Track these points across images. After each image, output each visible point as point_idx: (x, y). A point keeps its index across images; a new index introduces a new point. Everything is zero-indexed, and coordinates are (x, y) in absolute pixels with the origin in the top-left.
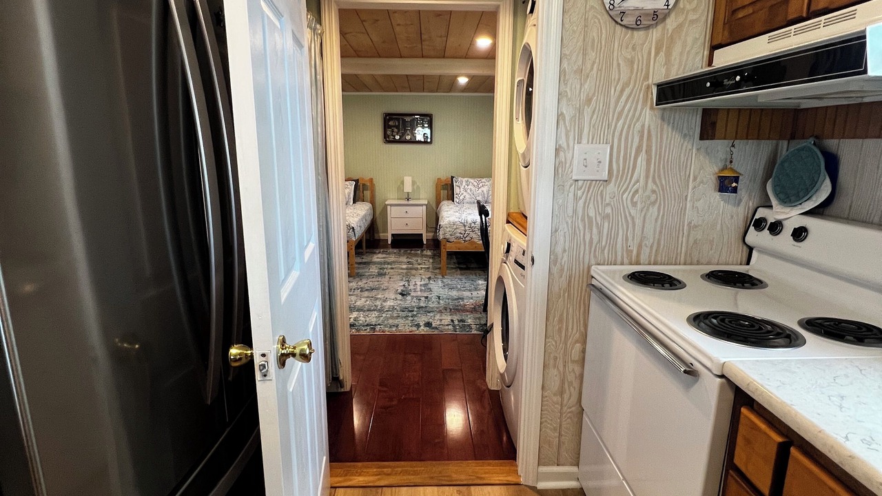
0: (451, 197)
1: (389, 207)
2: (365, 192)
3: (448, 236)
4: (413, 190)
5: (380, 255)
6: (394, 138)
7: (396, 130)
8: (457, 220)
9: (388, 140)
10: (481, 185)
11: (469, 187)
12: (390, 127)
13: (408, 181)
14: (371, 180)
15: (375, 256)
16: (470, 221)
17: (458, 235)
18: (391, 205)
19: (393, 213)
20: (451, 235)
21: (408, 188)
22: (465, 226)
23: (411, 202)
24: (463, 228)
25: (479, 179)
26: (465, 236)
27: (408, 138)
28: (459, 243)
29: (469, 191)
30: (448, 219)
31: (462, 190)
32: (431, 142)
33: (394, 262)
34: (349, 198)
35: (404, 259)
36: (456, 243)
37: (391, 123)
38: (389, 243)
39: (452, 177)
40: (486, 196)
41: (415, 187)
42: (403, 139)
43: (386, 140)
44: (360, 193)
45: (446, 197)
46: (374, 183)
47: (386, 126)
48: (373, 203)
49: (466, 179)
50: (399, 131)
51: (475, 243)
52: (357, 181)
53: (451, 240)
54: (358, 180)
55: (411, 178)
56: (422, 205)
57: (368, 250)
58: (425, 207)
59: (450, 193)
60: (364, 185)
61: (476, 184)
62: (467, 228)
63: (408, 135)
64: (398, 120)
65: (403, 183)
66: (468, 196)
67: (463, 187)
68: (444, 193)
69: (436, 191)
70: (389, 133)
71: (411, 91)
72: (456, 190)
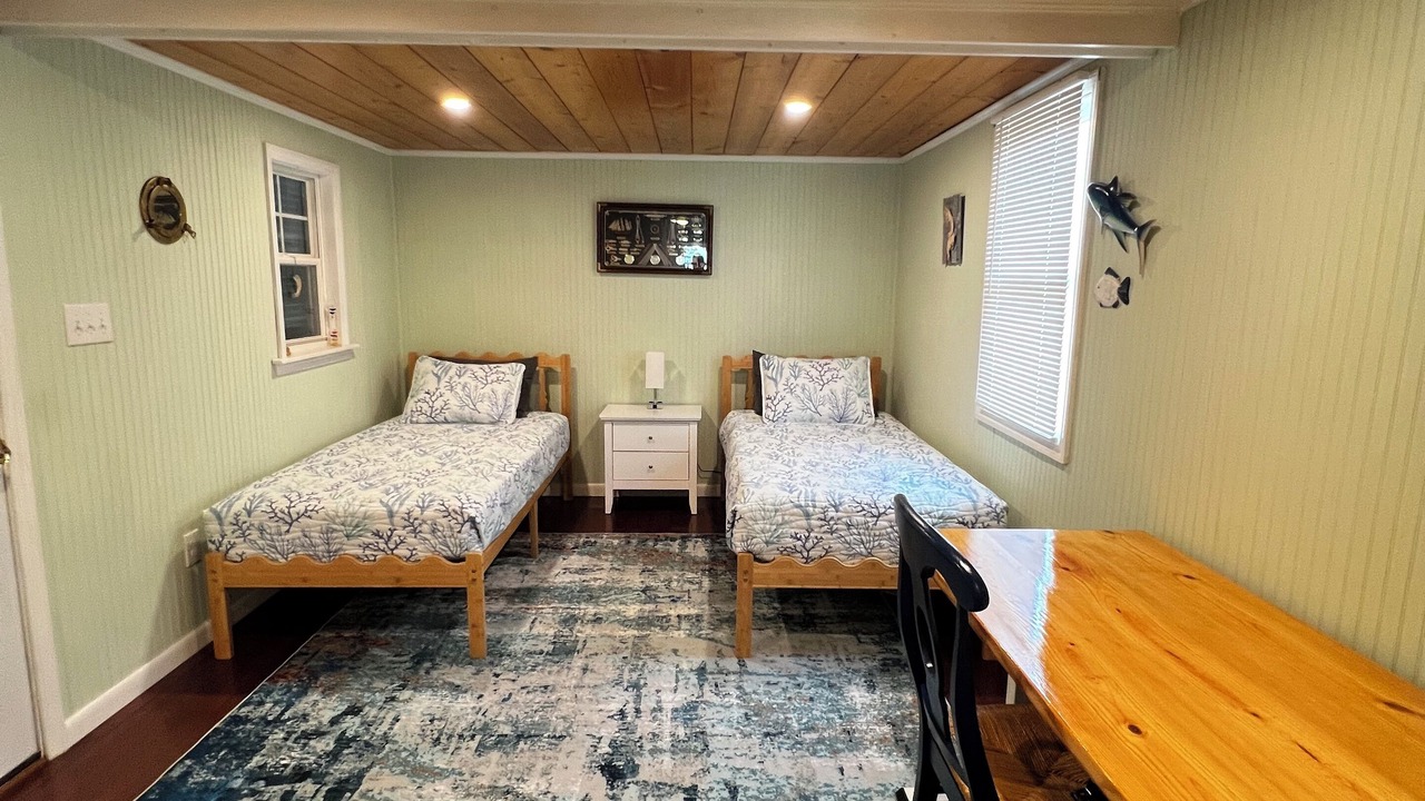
0: (755, 403)
1: (607, 427)
2: (551, 387)
3: (758, 545)
4: (666, 384)
5: (576, 561)
6: (622, 262)
7: (626, 242)
8: (784, 496)
9: (607, 263)
10: (828, 375)
11: (800, 381)
12: (613, 235)
13: (655, 361)
14: (566, 359)
15: (561, 563)
16: (822, 500)
17: (789, 542)
18: (613, 422)
19: (615, 438)
20: (767, 543)
21: (655, 379)
22: (808, 516)
23: (662, 413)
24: (804, 523)
25: (823, 362)
26: (809, 545)
27: (655, 260)
28: (791, 564)
29: (798, 390)
30: (758, 492)
31: (781, 387)
32: (708, 273)
33: (605, 589)
34: (506, 407)
35: (634, 577)
36: (782, 565)
37: (614, 226)
38: (608, 510)
39: (757, 356)
40: (841, 403)
41: (674, 373)
42: (642, 264)
43: (603, 267)
44: (537, 390)
45: (742, 402)
46: (573, 365)
47: (603, 234)
48: (569, 412)
49: (791, 361)
50: (632, 246)
51: (835, 565)
52: (531, 364)
53: (766, 557)
54: (535, 359)
55: (662, 355)
56: (687, 422)
57: (548, 539)
58: (694, 427)
59: (751, 394)
60: (548, 371)
61: (814, 373)
62: (814, 522)
63: (655, 253)
64: (631, 218)
65: (643, 366)
66: (795, 404)
67: (783, 381)
68: (738, 391)
69: (720, 387)
70: (609, 249)
71: (661, 151)
72: (768, 388)
